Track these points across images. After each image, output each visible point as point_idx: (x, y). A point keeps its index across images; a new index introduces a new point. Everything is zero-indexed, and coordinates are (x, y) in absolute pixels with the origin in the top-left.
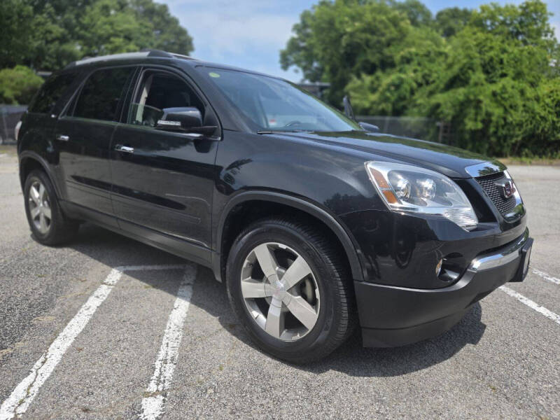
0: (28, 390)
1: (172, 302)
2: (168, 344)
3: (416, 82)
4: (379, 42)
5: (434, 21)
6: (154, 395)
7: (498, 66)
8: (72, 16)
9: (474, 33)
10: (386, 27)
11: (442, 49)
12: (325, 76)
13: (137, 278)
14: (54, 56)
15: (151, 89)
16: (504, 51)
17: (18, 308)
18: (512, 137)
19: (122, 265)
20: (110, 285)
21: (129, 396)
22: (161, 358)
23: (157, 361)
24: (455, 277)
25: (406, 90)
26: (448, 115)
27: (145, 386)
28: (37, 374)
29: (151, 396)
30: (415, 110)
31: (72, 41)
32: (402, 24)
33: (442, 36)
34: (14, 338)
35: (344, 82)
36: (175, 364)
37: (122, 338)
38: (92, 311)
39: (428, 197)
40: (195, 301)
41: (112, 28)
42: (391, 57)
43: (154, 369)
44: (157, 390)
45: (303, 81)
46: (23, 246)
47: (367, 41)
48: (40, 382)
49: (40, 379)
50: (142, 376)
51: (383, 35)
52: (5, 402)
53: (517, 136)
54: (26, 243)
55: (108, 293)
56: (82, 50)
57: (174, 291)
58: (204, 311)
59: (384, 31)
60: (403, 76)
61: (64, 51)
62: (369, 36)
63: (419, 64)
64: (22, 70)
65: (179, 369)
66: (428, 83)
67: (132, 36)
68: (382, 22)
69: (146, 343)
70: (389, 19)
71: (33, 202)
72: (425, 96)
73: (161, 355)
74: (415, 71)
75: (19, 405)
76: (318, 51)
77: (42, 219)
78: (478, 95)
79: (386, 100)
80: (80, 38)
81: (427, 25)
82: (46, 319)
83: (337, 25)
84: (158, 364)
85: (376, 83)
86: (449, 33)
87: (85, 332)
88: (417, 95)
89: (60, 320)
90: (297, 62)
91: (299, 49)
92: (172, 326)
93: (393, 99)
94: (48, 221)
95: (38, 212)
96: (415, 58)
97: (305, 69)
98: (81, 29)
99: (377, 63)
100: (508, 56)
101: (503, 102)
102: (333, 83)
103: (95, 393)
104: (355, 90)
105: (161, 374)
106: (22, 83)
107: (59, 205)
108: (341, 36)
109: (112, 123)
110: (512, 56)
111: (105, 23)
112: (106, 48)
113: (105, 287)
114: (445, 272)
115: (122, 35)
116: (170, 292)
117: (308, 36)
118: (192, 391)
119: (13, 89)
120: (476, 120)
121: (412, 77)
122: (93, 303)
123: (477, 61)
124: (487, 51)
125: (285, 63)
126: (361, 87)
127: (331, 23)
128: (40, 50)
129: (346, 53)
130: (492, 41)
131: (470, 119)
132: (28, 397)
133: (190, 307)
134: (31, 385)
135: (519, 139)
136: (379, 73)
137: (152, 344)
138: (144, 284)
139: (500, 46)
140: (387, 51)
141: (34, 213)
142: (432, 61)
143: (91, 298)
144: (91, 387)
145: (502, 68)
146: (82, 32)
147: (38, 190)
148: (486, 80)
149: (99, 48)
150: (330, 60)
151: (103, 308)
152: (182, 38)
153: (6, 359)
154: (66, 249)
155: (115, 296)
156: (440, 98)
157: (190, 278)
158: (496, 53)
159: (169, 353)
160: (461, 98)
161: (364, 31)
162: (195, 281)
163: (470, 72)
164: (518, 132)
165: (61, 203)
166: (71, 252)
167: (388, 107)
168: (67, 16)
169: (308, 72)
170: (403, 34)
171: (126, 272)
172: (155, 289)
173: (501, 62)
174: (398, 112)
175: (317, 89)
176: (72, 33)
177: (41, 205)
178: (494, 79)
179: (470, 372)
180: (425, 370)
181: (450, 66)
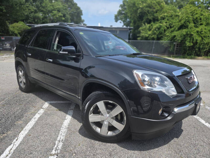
0: (10, 151)
1: (65, 117)
2: (61, 134)
3: (166, 27)
4: (153, 11)
5: (175, 2)
6: (54, 155)
7: (199, 21)
8: (39, 3)
9: (191, 7)
10: (156, 6)
11: (177, 14)
12: (131, 24)
13: (54, 106)
14: (33, 18)
15: (59, 38)
16: (202, 15)
17: (11, 118)
18: (204, 48)
19: (49, 101)
20: (44, 109)
21: (45, 155)
22: (58, 140)
23: (57, 141)
24: (167, 115)
25: (162, 30)
26: (179, 40)
27: (51, 151)
28: (14, 145)
29: (53, 156)
30: (166, 38)
31: (39, 12)
32: (162, 4)
33: (178, 8)
34: (8, 130)
35: (138, 27)
36: (63, 142)
37: (45, 131)
38: (36, 120)
39: (157, 84)
40: (74, 117)
41: (53, 7)
42: (157, 17)
43: (55, 144)
44: (55, 153)
45: (123, 26)
46: (16, 92)
47: (148, 11)
48: (14, 148)
49: (15, 147)
50: (50, 147)
51: (154, 8)
52: (2, 156)
53: (207, 48)
54: (17, 91)
55: (43, 112)
56: (42, 15)
57: (66, 112)
58: (76, 120)
59: (155, 7)
60: (161, 24)
61: (36, 16)
62: (149, 9)
63: (168, 20)
64: (21, 23)
65: (64, 145)
66: (171, 27)
67: (60, 10)
68: (154, 3)
69: (54, 133)
70: (157, 2)
71: (20, 76)
72: (170, 33)
73: (58, 139)
74: (166, 23)
75: (6, 157)
76: (129, 15)
77: (22, 82)
78: (191, 32)
79: (154, 34)
80: (42, 11)
81: (172, 4)
82: (20, 122)
83: (136, 5)
84: (57, 142)
85: (151, 27)
86: (180, 7)
87: (33, 128)
88: (166, 32)
89: (24, 123)
90: (121, 19)
91: (122, 14)
92: (64, 127)
93: (157, 33)
94: (24, 84)
95: (21, 80)
96: (166, 17)
97: (124, 22)
98: (42, 8)
99: (152, 19)
100: (203, 17)
101: (201, 35)
102: (134, 27)
103: (33, 153)
104: (142, 30)
105: (57, 147)
106: (21, 28)
107: (28, 78)
108: (138, 9)
109: (46, 50)
110: (205, 17)
111: (51, 6)
112: (51, 15)
113: (42, 109)
114: (163, 113)
115: (57, 10)
116: (65, 113)
117: (125, 9)
118: (68, 154)
119: (18, 30)
120: (190, 42)
121: (165, 25)
122: (37, 116)
123: (191, 19)
124: (195, 15)
125: (116, 19)
126: (145, 29)
127: (134, 4)
128: (27, 16)
129: (139, 16)
130: (197, 11)
131: (188, 42)
132: (9, 154)
133: (71, 119)
134: (11, 149)
135: (207, 49)
136: (152, 23)
137: (56, 134)
138: (56, 109)
139: (200, 13)
140: (155, 15)
141: (20, 80)
142: (173, 19)
143: (37, 114)
144: (32, 151)
145: (201, 22)
146: (42, 9)
147: (21, 72)
148: (194, 26)
149: (48, 15)
150: (134, 18)
151: (40, 119)
152: (79, 11)
153: (4, 138)
154: (30, 94)
155: (45, 113)
156: (175, 33)
157: (73, 107)
158: (199, 15)
159: (61, 138)
160: (185, 33)
161: (147, 7)
162: (75, 108)
163: (188, 23)
164: (206, 47)
165: (29, 77)
166: (32, 95)
167: (155, 37)
168: (37, 3)
169: (125, 23)
170: (162, 8)
171: (50, 104)
172: (59, 112)
173: (201, 19)
174: (159, 39)
175: (128, 29)
176: (39, 9)
177: (22, 78)
178: (198, 26)
179: (174, 150)
180: (157, 149)
181: (180, 21)
